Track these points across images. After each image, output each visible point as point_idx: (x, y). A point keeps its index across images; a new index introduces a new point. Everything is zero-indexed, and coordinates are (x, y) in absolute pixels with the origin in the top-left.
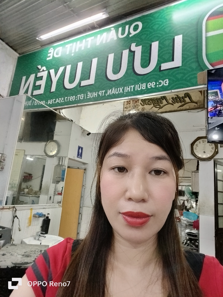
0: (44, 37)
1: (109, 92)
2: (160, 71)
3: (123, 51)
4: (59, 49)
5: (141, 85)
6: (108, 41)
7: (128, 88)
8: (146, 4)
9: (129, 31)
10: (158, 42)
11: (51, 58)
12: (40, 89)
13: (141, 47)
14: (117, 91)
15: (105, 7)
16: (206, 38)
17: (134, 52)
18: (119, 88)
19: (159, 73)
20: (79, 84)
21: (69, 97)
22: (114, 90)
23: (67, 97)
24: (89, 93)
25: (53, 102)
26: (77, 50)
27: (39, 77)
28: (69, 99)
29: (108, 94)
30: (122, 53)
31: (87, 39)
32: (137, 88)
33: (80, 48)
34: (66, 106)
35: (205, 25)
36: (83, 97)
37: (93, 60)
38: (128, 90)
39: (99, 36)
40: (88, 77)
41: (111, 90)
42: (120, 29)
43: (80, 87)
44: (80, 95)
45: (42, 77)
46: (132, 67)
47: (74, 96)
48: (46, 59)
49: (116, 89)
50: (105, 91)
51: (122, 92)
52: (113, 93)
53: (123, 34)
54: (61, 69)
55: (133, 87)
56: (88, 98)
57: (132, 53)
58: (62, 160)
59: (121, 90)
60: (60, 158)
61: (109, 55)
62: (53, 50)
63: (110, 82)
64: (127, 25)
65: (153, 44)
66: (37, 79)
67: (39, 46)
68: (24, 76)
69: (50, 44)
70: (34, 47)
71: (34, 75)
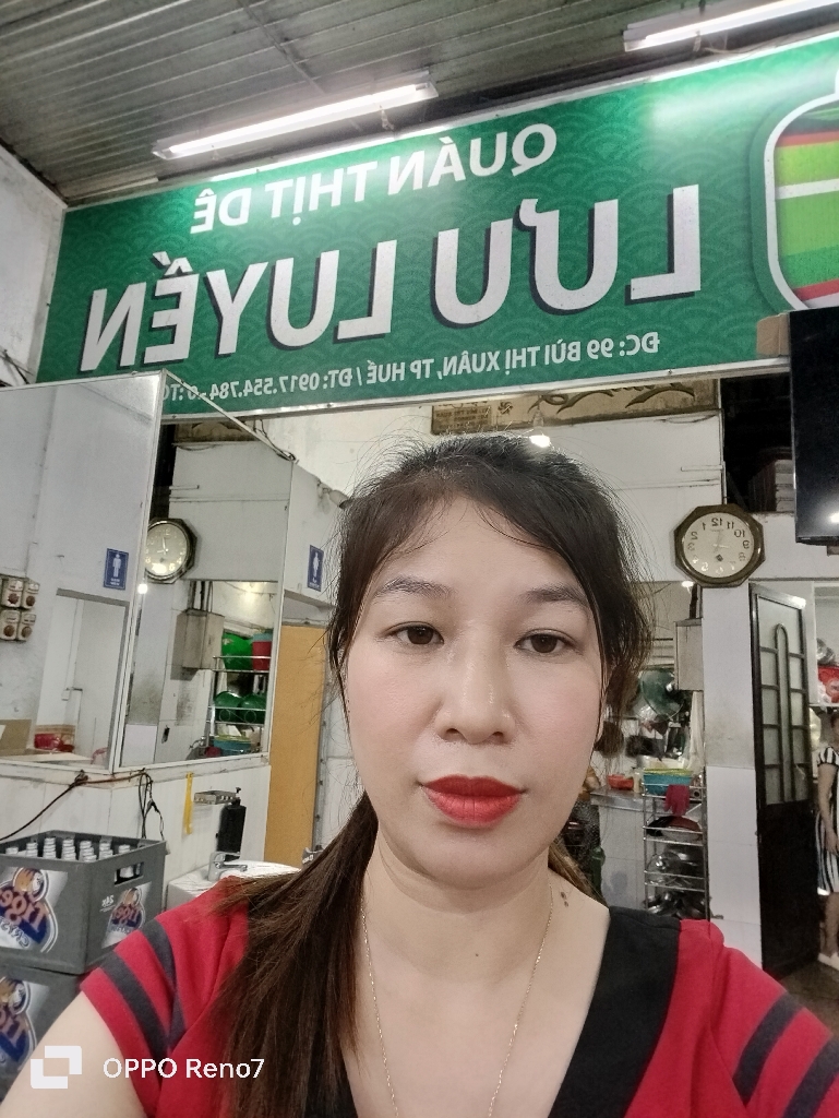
0: (184, 149)
1: (450, 366)
2: (629, 302)
3: (493, 224)
4: (241, 198)
5: (564, 345)
6: (434, 182)
7: (519, 354)
8: (569, 65)
9: (509, 155)
10: (615, 202)
11: (208, 226)
12: (172, 342)
13: (556, 214)
14: (479, 365)
15: (421, 60)
16: (779, 203)
17: (532, 230)
18: (483, 355)
19: (625, 311)
20: (332, 331)
21: (294, 378)
22: (465, 358)
23: (287, 378)
24: (372, 366)
25: (230, 390)
26: (314, 206)
27: (163, 297)
28: (297, 382)
29: (446, 374)
30: (488, 231)
31: (352, 170)
32: (550, 355)
33: (325, 200)
34: (284, 410)
35: (771, 161)
36: (349, 377)
37: (381, 247)
38: (519, 362)
39: (395, 161)
40: (366, 307)
41: (454, 359)
42: (476, 144)
43: (336, 341)
44: (337, 372)
45: (178, 295)
46: (528, 283)
47: (316, 375)
48: (189, 229)
49: (475, 356)
50: (432, 361)
51: (497, 368)
52: (464, 371)
53: (487, 161)
54: (255, 273)
55: (537, 353)
56: (369, 382)
57: (525, 236)
58: (202, 593)
59: (493, 359)
60: (194, 584)
61: (440, 233)
62: (215, 197)
63: (451, 330)
64: (500, 132)
65: (598, 206)
66: (154, 302)
67: (154, 176)
68: (99, 288)
69: (199, 175)
70: (130, 180)
71: (143, 286)
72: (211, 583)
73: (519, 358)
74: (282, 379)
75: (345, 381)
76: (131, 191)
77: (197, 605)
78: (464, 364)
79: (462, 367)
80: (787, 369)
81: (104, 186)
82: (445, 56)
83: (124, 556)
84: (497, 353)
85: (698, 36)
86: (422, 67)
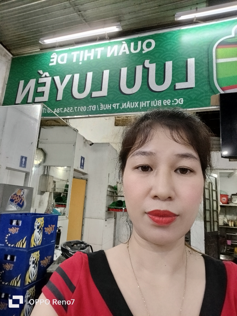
0: (48, 41)
1: (124, 106)
2: (175, 89)
3: (137, 66)
4: (64, 56)
5: (157, 101)
6: (120, 54)
7: (144, 103)
8: (159, 23)
9: (142, 47)
10: (172, 61)
11: (54, 64)
12: (43, 96)
13: (155, 64)
14: (132, 105)
15: (118, 19)
16: (217, 64)
17: (148, 69)
18: (134, 103)
19: (173, 92)
20: (90, 95)
21: (79, 107)
22: (128, 103)
23: (77, 107)
24: (102, 105)
25: (60, 110)
26: (85, 59)
27: (41, 83)
28: (80, 109)
29: (123, 108)
30: (136, 68)
31: (97, 49)
32: (153, 104)
33: (89, 58)
34: (75, 117)
35: (215, 52)
37: (105, 71)
38: (144, 105)
39: (109, 48)
40: (100, 88)
41: (125, 104)
42: (132, 44)
43: (91, 97)
44: (91, 106)
45: (45, 83)
46: (146, 83)
47: (85, 107)
48: (49, 64)
49: (131, 103)
50: (119, 104)
51: (138, 107)
52: (128, 107)
53: (135, 49)
54: (68, 77)
55: (149, 103)
56: (101, 109)
57: (146, 70)
58: (47, 170)
59: (137, 104)
60: (45, 167)
61: (122, 68)
62: (57, 55)
63: (125, 96)
64: (139, 41)
65: (166, 62)
66: (38, 84)
67: (38, 49)
68: (22, 80)
69: (53, 49)
70: (32, 49)
71: (35, 80)
72: (50, 167)
73: (144, 104)
74: (75, 108)
75: (94, 109)
76: (32, 53)
77: (46, 173)
78: (128, 105)
79: (127, 106)
80: (219, 110)
81: (24, 51)
82: (125, 19)
83: (26, 158)
84: (138, 102)
85: (195, 17)
86: (118, 22)
